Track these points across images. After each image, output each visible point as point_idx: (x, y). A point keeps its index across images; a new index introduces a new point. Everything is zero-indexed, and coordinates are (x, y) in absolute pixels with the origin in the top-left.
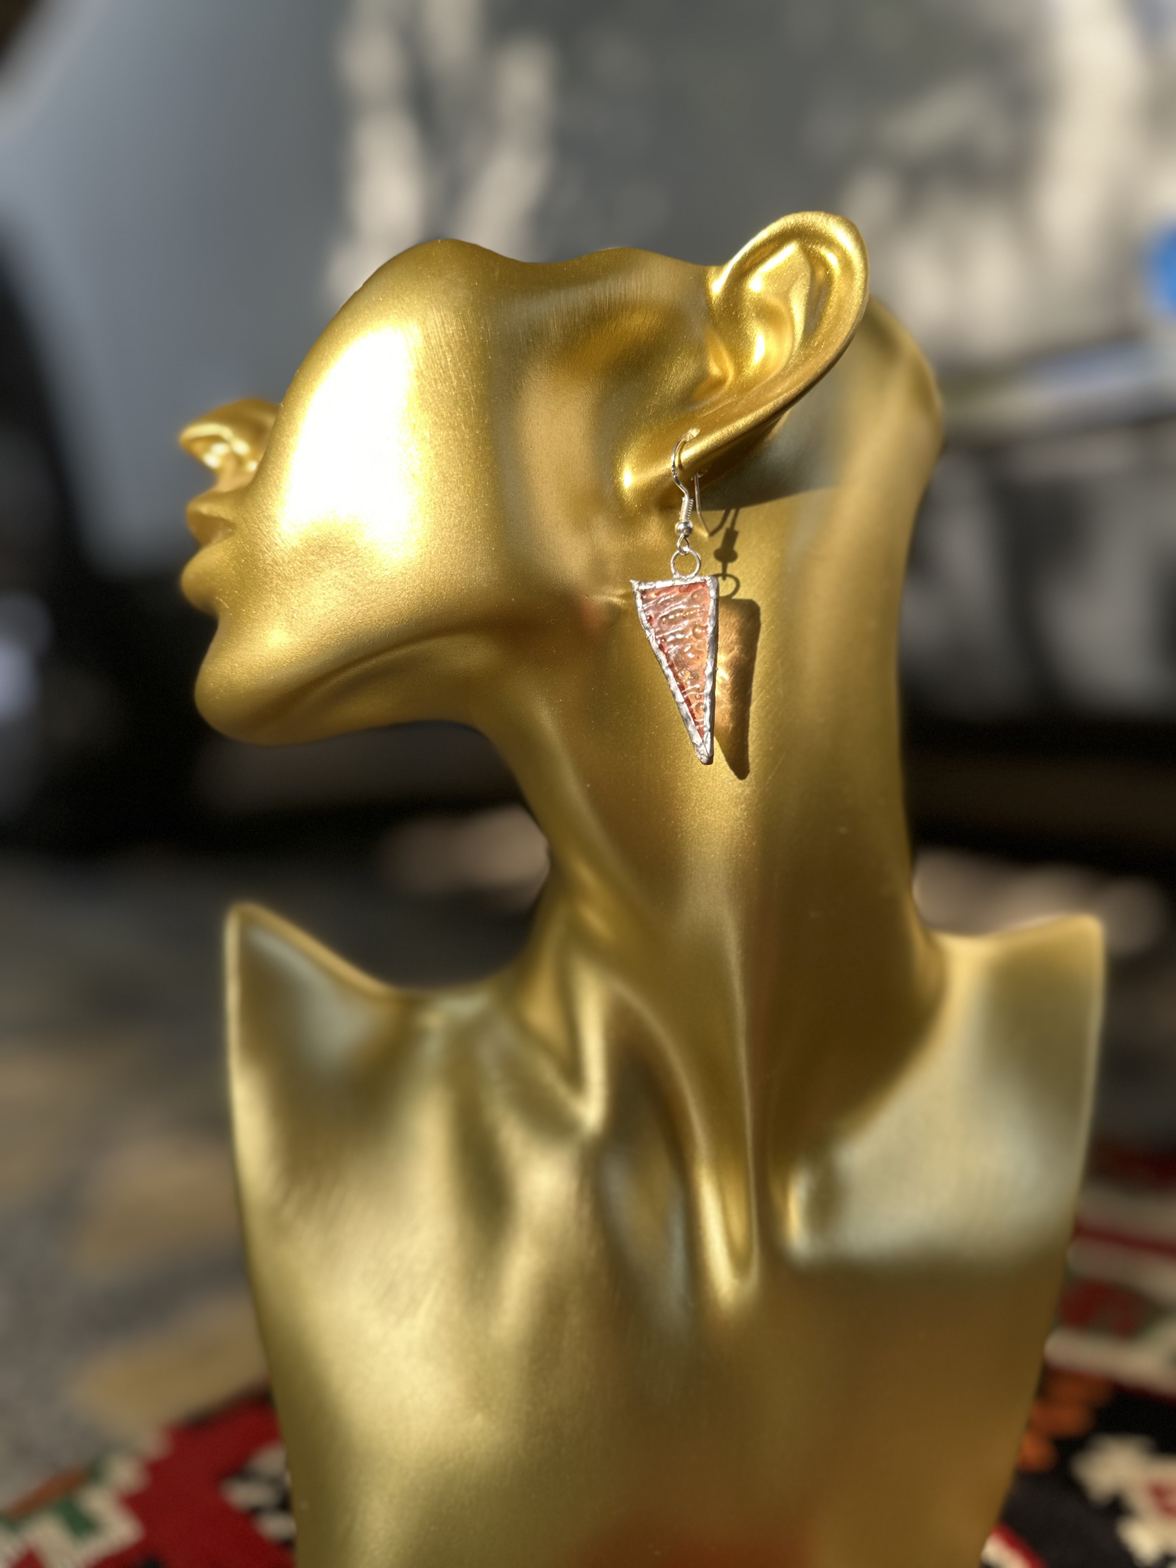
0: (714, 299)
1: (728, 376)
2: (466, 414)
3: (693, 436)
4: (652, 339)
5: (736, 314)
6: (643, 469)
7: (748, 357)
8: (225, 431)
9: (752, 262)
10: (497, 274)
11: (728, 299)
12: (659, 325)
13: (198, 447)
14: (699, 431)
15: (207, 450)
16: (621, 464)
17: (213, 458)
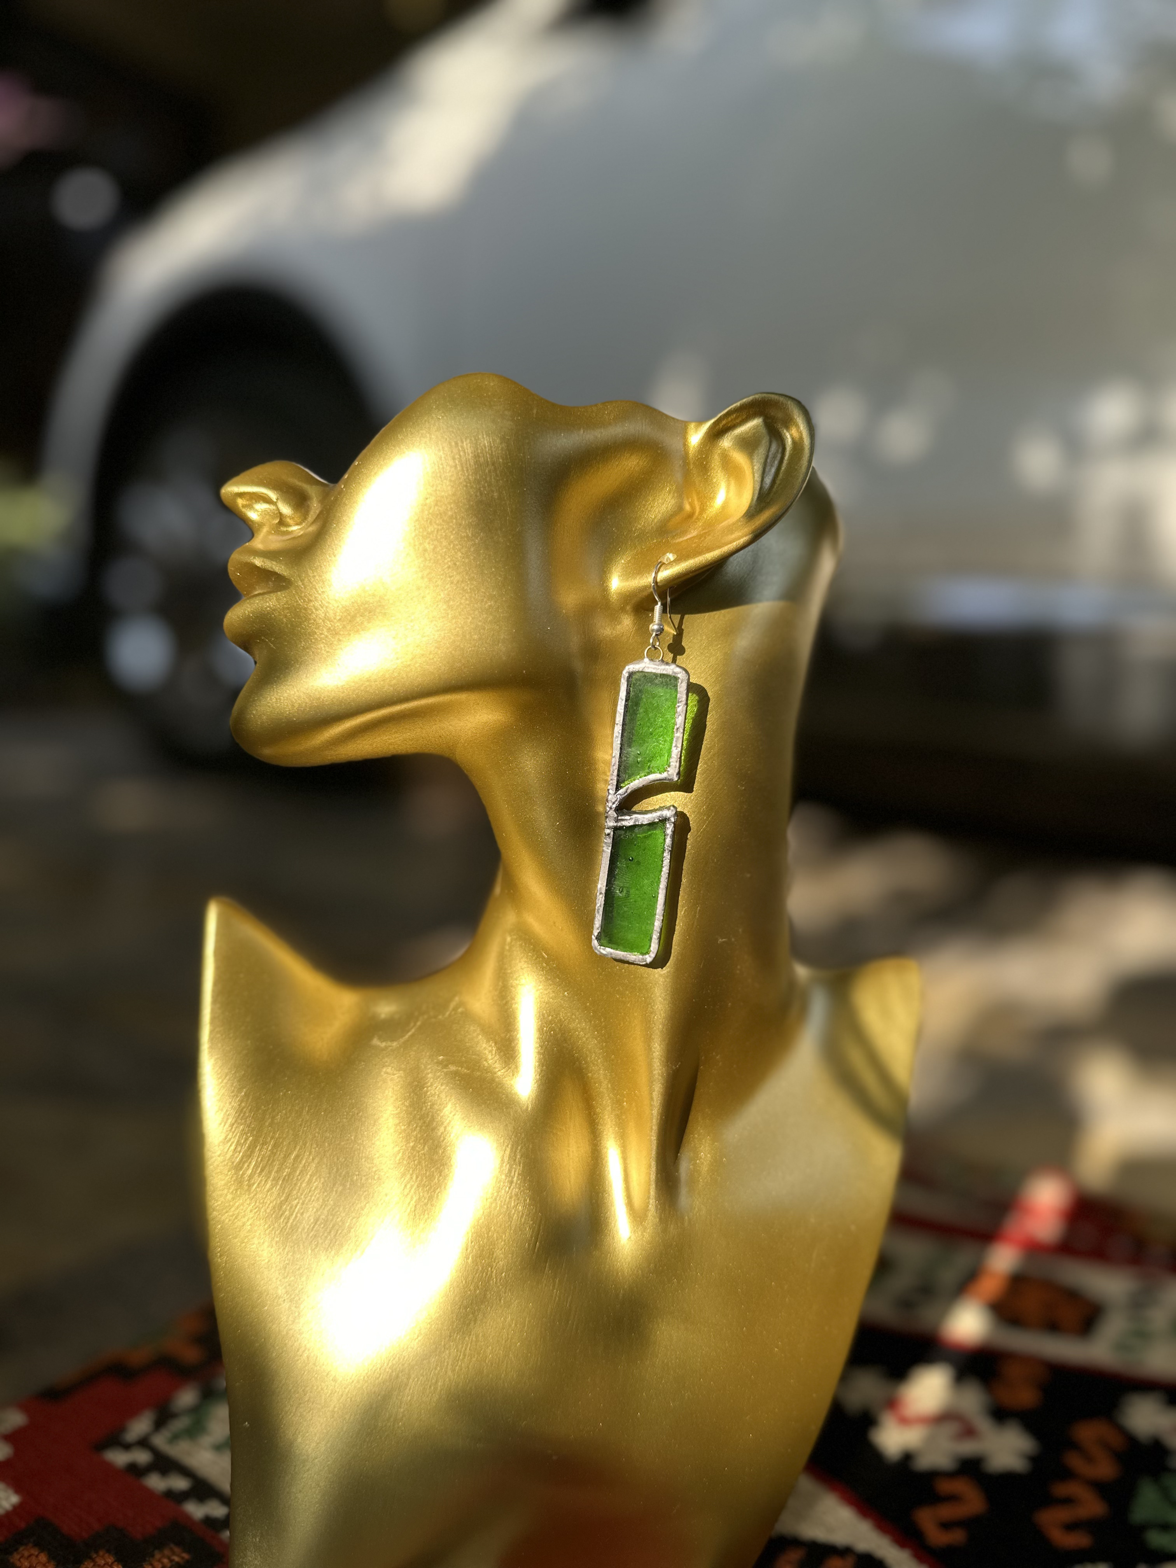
0: (691, 449)
1: (695, 512)
2: (503, 522)
3: (670, 559)
4: (643, 477)
5: (706, 464)
6: (628, 578)
7: (712, 498)
8: (273, 495)
9: (724, 425)
10: (535, 411)
11: (702, 451)
12: (649, 466)
13: (240, 502)
14: (676, 556)
15: (250, 507)
16: (610, 572)
17: (255, 513)
